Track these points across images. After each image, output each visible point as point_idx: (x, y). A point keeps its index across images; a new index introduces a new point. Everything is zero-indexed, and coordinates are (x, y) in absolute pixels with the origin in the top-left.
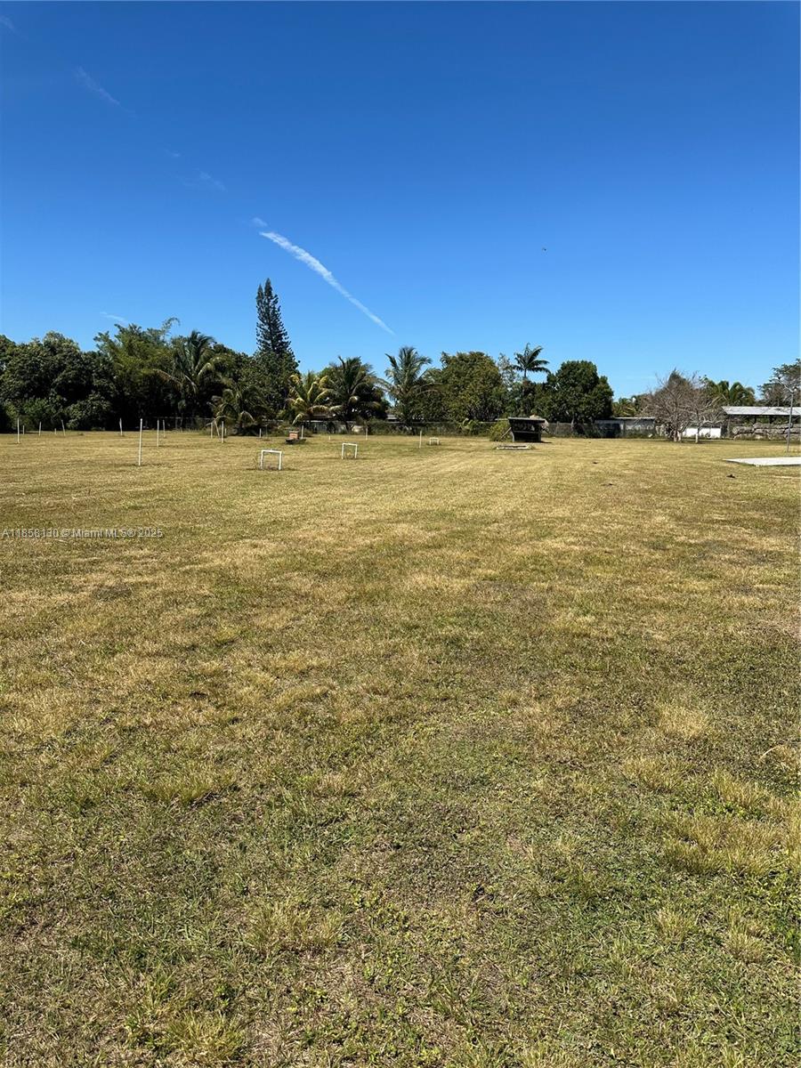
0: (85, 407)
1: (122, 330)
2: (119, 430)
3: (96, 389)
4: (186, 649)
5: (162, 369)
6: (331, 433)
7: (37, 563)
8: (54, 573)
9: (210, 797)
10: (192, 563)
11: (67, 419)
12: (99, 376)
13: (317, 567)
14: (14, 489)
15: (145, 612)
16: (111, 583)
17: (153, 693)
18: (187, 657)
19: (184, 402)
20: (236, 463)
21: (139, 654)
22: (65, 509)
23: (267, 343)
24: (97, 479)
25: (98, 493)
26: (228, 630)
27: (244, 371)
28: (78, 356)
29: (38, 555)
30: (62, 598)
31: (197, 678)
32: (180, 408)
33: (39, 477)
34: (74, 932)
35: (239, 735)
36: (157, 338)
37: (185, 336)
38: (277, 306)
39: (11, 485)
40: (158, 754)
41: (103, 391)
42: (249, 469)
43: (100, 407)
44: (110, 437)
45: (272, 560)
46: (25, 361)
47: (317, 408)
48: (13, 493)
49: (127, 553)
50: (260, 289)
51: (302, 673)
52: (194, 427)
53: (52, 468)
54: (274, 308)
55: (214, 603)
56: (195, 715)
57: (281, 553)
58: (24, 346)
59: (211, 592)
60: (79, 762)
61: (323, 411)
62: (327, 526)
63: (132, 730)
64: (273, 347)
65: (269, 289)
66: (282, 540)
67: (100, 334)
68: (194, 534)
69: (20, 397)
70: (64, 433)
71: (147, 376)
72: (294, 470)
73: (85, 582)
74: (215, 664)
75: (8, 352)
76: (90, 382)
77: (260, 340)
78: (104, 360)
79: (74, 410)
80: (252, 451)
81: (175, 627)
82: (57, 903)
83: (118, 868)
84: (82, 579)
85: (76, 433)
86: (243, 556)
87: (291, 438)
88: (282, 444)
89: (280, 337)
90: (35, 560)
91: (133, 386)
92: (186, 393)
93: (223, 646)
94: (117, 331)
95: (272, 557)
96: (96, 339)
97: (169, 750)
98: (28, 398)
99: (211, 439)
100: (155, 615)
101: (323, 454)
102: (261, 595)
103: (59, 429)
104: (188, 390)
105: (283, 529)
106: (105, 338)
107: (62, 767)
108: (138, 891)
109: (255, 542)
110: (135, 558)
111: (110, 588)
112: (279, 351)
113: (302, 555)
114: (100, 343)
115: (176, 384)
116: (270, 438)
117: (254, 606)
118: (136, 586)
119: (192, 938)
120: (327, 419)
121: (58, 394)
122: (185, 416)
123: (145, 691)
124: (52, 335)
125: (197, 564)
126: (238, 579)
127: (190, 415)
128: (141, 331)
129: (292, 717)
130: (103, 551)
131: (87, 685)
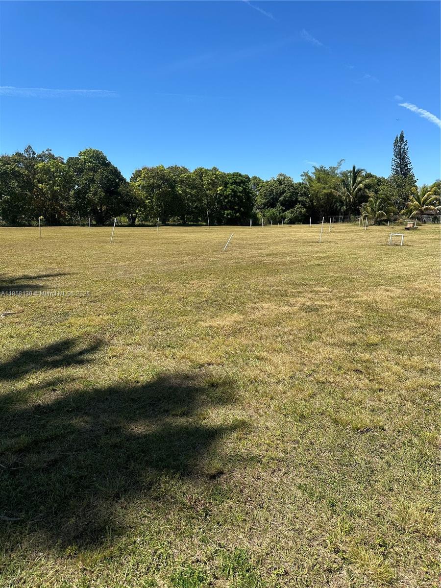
0: (293, 212)
1: (316, 169)
2: (309, 224)
3: (299, 202)
4: (351, 345)
5: (335, 189)
6: (435, 223)
7: (273, 290)
8: (281, 296)
9: (368, 430)
10: (351, 297)
11: (284, 219)
12: (302, 195)
13: (429, 307)
14: (261, 253)
15: (327, 321)
16: (308, 303)
17: (333, 365)
18: (351, 349)
19: (345, 207)
20: (374, 241)
21: (325, 343)
22: (284, 264)
23: (397, 170)
24: (299, 249)
25: (300, 257)
26: (374, 338)
27: (381, 187)
28: (292, 186)
29: (273, 286)
30: (286, 309)
31: (357, 362)
32: (342, 210)
33: (271, 248)
34: (299, 481)
35: (383, 399)
36: (333, 172)
37: (349, 170)
38: (406, 147)
39: (260, 251)
40: (337, 399)
41: (303, 204)
42: (383, 245)
43: (301, 212)
44: (305, 227)
45: (399, 300)
46: (267, 190)
47: (426, 208)
48: (261, 255)
49: (316, 289)
50: (397, 138)
51: (421, 370)
52: (349, 221)
53: (277, 243)
54: (404, 148)
55: (365, 321)
56: (357, 382)
57: (405, 296)
58: (267, 182)
59: (362, 314)
60: (298, 394)
61: (430, 209)
62: (435, 281)
63: (323, 383)
64: (401, 172)
65: (402, 138)
66: (405, 288)
67: (304, 173)
68: (351, 281)
69: (264, 208)
70: (283, 225)
71: (326, 194)
72: (410, 246)
73: (296, 302)
74: (367, 356)
75: (260, 185)
76: (297, 199)
77: (393, 169)
78: (305, 187)
79: (288, 214)
80: (383, 234)
81: (343, 332)
82: (290, 463)
83: (319, 455)
84: (295, 300)
85: (288, 225)
86: (380, 295)
87: (408, 226)
88: (403, 230)
89: (406, 166)
90: (272, 288)
91: (318, 199)
92: (346, 202)
93: (370, 346)
94: (314, 171)
95: (399, 297)
96: (302, 175)
97: (343, 398)
98: (267, 208)
99: (359, 228)
100: (332, 323)
101: (430, 236)
102: (393, 320)
103: (280, 223)
104: (348, 200)
105: (405, 281)
106: (306, 174)
107: (289, 394)
108: (330, 470)
109: (388, 288)
110: (320, 292)
111: (308, 306)
112: (405, 174)
113: (418, 298)
114: (304, 178)
115: (342, 197)
116: (394, 227)
117: (389, 326)
118: (322, 306)
119: (361, 505)
120: (433, 215)
121: (281, 206)
122: (345, 215)
123: (329, 363)
124: (281, 175)
125: (353, 298)
126: (378, 309)
127: (348, 214)
128: (326, 169)
129: (417, 396)
130: (304, 287)
131: (299, 355)
